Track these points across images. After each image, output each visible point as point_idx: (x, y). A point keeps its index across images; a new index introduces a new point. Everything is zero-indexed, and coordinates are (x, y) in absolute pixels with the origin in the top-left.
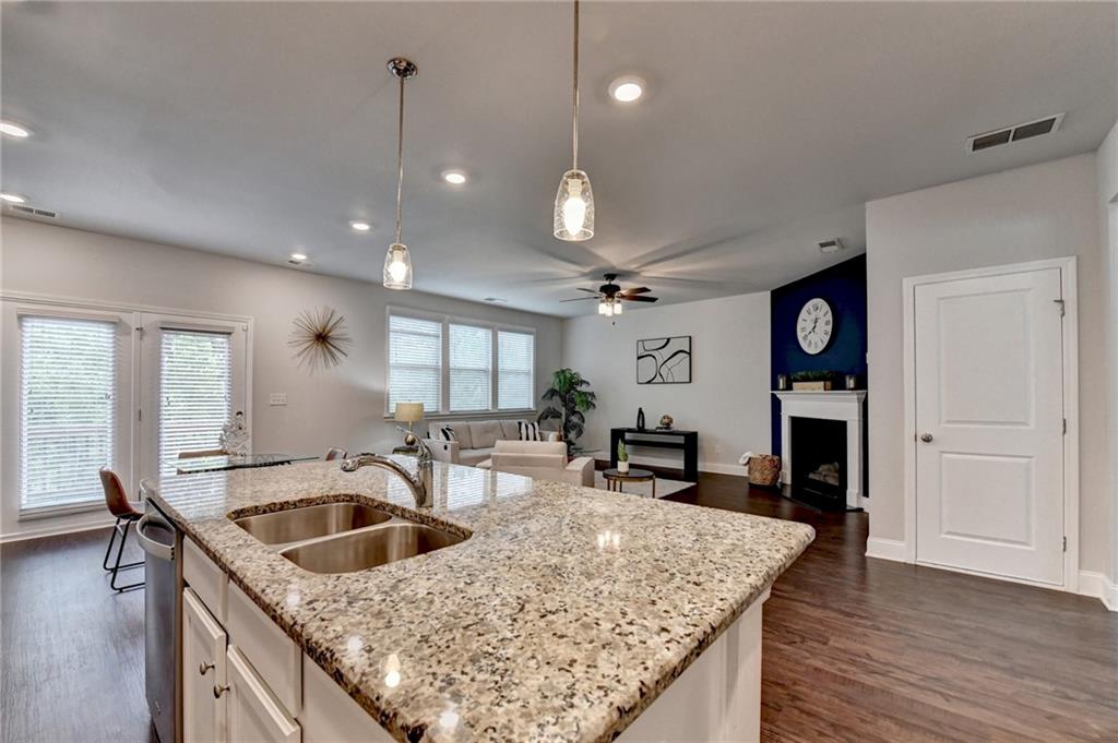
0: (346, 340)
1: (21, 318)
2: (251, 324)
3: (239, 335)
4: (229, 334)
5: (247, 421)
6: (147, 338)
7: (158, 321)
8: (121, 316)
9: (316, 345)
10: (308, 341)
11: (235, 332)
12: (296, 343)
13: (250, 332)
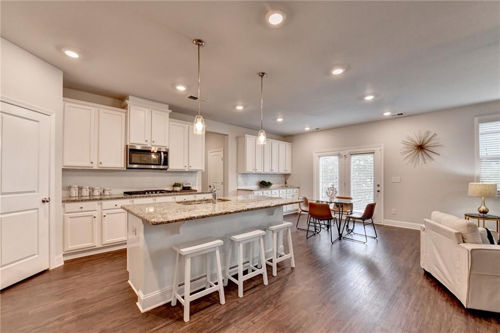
0: (438, 146)
1: (319, 157)
2: (382, 148)
3: (378, 153)
4: (373, 153)
5: (382, 188)
6: (347, 159)
7: (350, 152)
8: (340, 152)
9: (418, 152)
10: (412, 150)
11: (376, 152)
12: (405, 153)
13: (383, 151)
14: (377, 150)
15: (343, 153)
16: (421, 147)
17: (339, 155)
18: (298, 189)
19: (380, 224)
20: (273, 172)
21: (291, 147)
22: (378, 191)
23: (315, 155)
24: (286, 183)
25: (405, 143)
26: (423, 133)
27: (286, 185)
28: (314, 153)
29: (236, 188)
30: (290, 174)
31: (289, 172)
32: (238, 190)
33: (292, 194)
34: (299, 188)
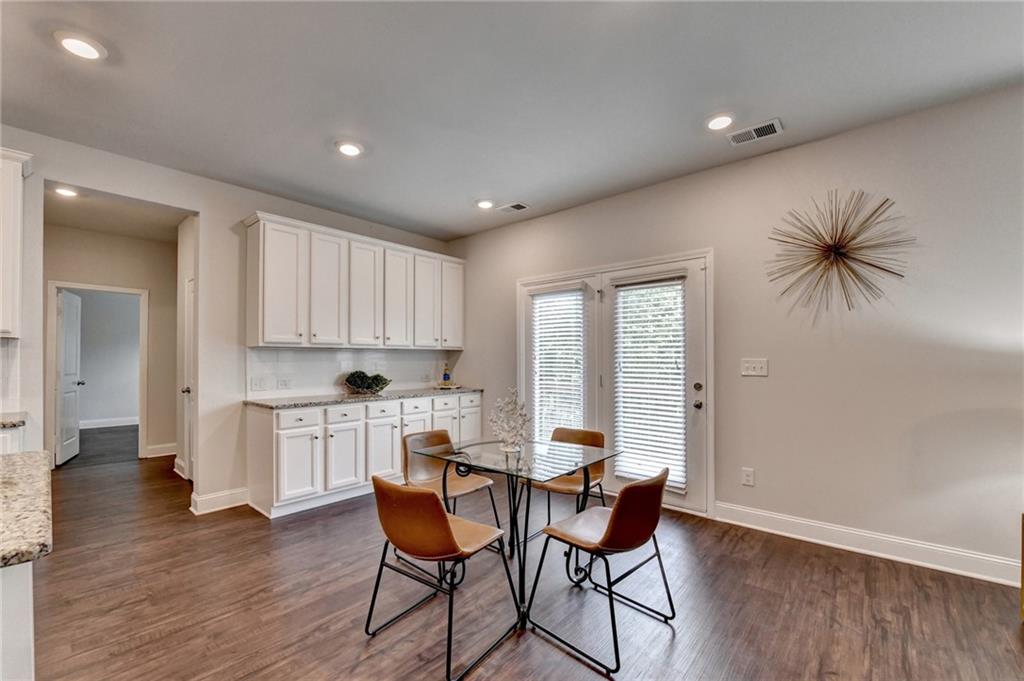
0: (897, 243)
1: (533, 296)
2: (710, 259)
3: (696, 277)
4: (683, 278)
5: (708, 397)
6: (606, 300)
7: (613, 279)
8: (587, 280)
9: (826, 269)
10: (806, 264)
11: (689, 275)
12: (785, 272)
13: (711, 271)
14: (693, 267)
15: (595, 284)
16: (836, 252)
17: (584, 289)
18: (476, 397)
19: (704, 515)
20: (388, 342)
21: (461, 272)
22: (699, 406)
23: (522, 292)
24: (446, 377)
25: (785, 238)
26: (844, 196)
27: (447, 383)
28: (518, 284)
29: (240, 398)
30: (461, 351)
31: (451, 344)
32: (246, 404)
33: (454, 413)
34: (482, 391)
